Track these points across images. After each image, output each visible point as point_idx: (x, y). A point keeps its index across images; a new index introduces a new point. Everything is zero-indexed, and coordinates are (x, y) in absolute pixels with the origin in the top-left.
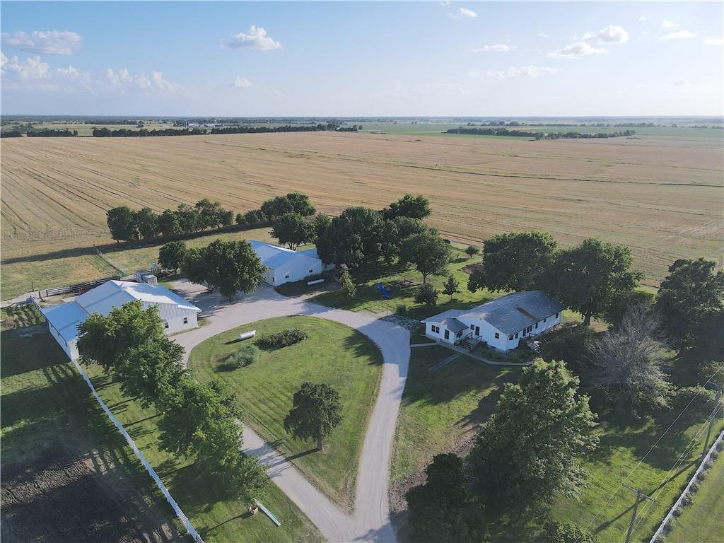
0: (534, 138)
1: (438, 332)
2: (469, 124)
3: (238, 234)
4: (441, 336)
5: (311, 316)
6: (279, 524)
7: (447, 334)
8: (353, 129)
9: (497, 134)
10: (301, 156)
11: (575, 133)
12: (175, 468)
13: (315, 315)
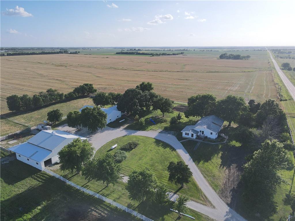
0: (152, 56)
1: (188, 135)
2: (122, 50)
3: (67, 103)
4: (190, 136)
5: (132, 135)
6: (194, 218)
7: (192, 135)
8: (76, 53)
9: (136, 54)
10: (62, 66)
11: (165, 54)
12: (134, 207)
13: (133, 134)
